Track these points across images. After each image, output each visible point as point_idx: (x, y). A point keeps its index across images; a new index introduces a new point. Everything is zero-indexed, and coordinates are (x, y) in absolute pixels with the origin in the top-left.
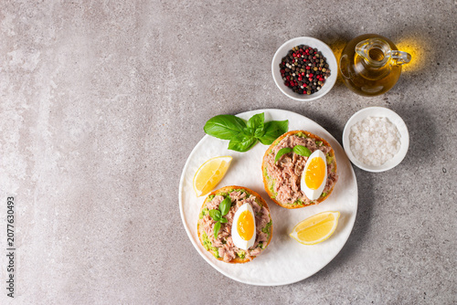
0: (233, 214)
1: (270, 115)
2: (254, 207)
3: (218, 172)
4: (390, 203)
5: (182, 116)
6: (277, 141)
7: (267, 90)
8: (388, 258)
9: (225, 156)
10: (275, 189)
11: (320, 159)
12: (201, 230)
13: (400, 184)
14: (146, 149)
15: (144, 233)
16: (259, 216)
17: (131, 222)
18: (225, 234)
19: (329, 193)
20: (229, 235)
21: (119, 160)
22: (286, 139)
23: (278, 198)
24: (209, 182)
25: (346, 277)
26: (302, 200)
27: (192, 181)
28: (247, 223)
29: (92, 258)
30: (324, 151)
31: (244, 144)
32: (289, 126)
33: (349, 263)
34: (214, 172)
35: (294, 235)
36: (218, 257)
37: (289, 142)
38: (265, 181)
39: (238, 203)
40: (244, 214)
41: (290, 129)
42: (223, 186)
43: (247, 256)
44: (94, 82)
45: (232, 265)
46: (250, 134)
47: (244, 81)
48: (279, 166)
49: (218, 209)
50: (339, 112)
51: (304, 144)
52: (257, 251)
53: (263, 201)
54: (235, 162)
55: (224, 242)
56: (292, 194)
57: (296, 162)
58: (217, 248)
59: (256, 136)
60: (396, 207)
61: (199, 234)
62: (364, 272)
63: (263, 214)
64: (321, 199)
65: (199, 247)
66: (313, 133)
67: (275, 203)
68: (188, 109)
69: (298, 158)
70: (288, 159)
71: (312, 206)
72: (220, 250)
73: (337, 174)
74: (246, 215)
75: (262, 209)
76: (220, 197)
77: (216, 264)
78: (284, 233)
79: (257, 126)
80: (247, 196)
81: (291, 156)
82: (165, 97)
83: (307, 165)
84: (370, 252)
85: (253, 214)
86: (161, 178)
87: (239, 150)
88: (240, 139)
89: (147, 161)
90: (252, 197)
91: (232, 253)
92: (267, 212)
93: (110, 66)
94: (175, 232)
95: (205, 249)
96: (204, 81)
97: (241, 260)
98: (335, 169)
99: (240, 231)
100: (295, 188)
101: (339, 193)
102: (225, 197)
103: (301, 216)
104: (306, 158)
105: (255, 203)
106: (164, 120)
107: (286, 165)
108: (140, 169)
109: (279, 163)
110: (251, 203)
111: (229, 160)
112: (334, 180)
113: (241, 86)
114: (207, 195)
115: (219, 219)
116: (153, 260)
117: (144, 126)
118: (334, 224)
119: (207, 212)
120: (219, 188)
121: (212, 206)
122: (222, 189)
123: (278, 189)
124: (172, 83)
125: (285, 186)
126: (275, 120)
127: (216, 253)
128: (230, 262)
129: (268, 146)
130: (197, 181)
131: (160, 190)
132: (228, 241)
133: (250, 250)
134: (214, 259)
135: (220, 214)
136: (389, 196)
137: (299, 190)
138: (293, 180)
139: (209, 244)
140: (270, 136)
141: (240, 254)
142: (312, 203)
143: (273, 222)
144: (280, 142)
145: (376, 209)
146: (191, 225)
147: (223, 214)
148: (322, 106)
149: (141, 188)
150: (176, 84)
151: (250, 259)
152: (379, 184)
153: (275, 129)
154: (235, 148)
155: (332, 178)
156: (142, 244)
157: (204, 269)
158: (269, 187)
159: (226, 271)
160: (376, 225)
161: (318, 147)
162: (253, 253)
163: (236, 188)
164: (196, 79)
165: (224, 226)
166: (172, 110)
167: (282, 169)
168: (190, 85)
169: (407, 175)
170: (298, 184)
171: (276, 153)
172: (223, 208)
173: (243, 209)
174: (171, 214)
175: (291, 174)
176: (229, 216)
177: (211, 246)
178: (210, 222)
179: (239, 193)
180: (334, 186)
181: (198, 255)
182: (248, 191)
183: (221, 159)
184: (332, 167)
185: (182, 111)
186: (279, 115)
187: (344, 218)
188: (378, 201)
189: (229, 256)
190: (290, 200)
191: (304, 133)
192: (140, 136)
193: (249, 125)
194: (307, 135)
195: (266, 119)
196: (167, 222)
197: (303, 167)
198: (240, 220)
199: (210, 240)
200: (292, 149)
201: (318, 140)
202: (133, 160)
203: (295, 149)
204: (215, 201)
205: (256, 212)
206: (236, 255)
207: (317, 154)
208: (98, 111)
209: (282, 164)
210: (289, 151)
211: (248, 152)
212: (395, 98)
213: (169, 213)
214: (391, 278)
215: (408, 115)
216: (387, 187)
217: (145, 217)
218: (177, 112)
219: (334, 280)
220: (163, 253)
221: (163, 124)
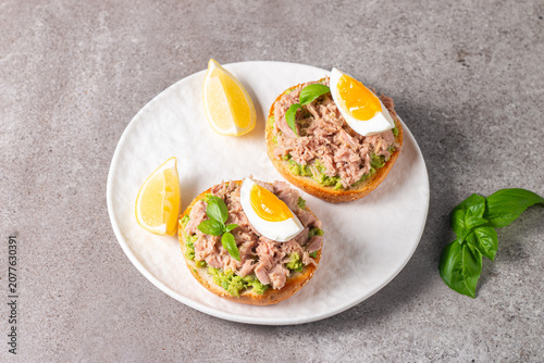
5: (118, 81)
7: (263, 48)
8: (494, 288)
13: (500, 176)
14: (54, 125)
15: (41, 251)
25: (419, 319)
47: (226, 37)
62: (452, 311)
68: (129, 72)
82: (90, 55)
86: (78, 166)
89: (53, 144)
96: (158, 36)
106: (87, 89)
108: (40, 154)
113: (219, 43)
116: (54, 293)
117: (53, 91)
124: (104, 39)
131: (74, 185)
149: (40, 180)
150: (111, 40)
152: (465, 176)
156: (34, 267)
164: (144, 33)
166: (101, 72)
168: (135, 41)
169: (511, 163)
174: (92, 221)
185: (120, 75)
192: (44, 108)
196: (84, 233)
202: (30, 141)
212: (476, 60)
213: (88, 219)
214: (502, 320)
215: (500, 82)
216: (477, 180)
217: (43, 224)
218: (110, 76)
219: (396, 325)
220: (72, 282)
221: (86, 93)
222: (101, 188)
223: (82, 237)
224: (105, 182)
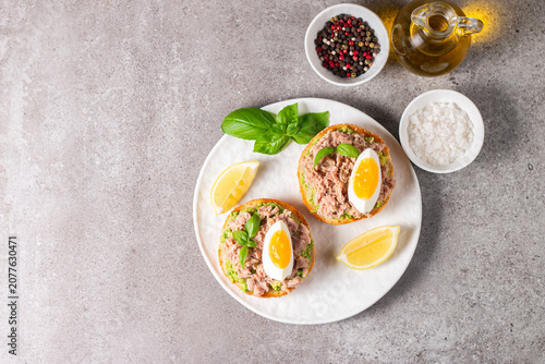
0: (263, 236)
1: (305, 106)
2: (289, 225)
3: (241, 183)
4: (463, 212)
5: (193, 112)
6: (315, 139)
7: (300, 74)
8: (464, 282)
9: (251, 161)
10: (316, 201)
11: (371, 161)
12: (224, 257)
13: (474, 186)
14: (149, 155)
15: (151, 264)
16: (297, 236)
17: (134, 251)
18: (254, 261)
19: (385, 202)
20: (260, 262)
21: (115, 171)
22: (327, 136)
23: (319, 213)
24: (231, 196)
25: (411, 308)
26: (350, 213)
27: (209, 196)
28: (282, 246)
29: (86, 299)
30: (376, 149)
31: (273, 144)
32: (330, 119)
33: (414, 290)
34: (237, 182)
35: (342, 257)
36: (247, 291)
37: (330, 140)
38: (302, 191)
39: (269, 220)
40: (277, 234)
41: (332, 122)
42: (249, 199)
43: (284, 288)
44: (78, 73)
45: (265, 299)
46: (281, 132)
47: (272, 64)
48: (319, 171)
49: (244, 229)
50: (393, 98)
51: (350, 142)
52: (295, 281)
53: (300, 216)
54: (262, 169)
55: (253, 271)
56: (338, 207)
57: (341, 165)
58: (245, 280)
59: (288, 134)
60: (472, 217)
61: (221, 262)
62: (434, 301)
63: (301, 233)
64: (374, 211)
65: (222, 279)
66: (362, 127)
67: (316, 218)
68: (200, 103)
69: (343, 160)
70: (331, 162)
71: (364, 219)
72: (249, 282)
73: (394, 178)
74: (280, 235)
75: (300, 227)
76: (246, 214)
77: (244, 299)
78: (329, 256)
79: (289, 121)
80: (281, 211)
81: (333, 157)
82: (170, 88)
83: (355, 169)
84: (440, 274)
85: (288, 235)
86: (170, 192)
87: (267, 152)
88: (269, 139)
89: (151, 172)
90: (287, 213)
91: (264, 285)
92: (306, 231)
93: (98, 52)
94: (191, 260)
95: (230, 281)
96: (220, 66)
97: (276, 293)
98: (391, 172)
99: (273, 256)
100: (341, 198)
101: (397, 202)
102: (252, 214)
103: (350, 233)
104: (353, 159)
105: (290, 220)
106: (170, 119)
107: (329, 169)
108: (142, 182)
109: (319, 166)
110: (286, 220)
111: (254, 166)
112: (391, 186)
113: (267, 70)
114: (229, 213)
115: (245, 242)
116: (165, 298)
117: (145, 127)
118: (393, 242)
119: (230, 235)
120: (243, 203)
121: (236, 226)
122: (249, 203)
123: (319, 201)
124: (178, 70)
125: (328, 197)
126: (312, 111)
127: (243, 285)
128: (263, 296)
129: (304, 146)
130: (216, 194)
131: (169, 208)
132: (259, 269)
133: (287, 280)
134: (242, 293)
135: (247, 236)
136: (462, 202)
137: (347, 200)
138: (338, 189)
139: (234, 275)
140: (306, 132)
141: (274, 286)
142: (363, 216)
143: (314, 243)
144: (320, 140)
145: (446, 220)
146: (211, 251)
147: (250, 235)
148: (372, 91)
149: (144, 206)
150: (184, 71)
151: (288, 291)
152: (448, 188)
153: (312, 124)
154: (263, 150)
155: (387, 184)
156: (149, 277)
157: (230, 306)
158: (308, 199)
159: (258, 307)
160: (446, 241)
161: (369, 145)
162: (290, 283)
163: (266, 201)
164: (208, 63)
165: (252, 251)
166: (179, 104)
167: (323, 175)
168: (202, 71)
169: (483, 174)
170: (345, 193)
171: (315, 155)
172: (251, 227)
173: (276, 228)
174: (185, 238)
175: (335, 181)
176: (259, 237)
177: (237, 277)
178: (234, 247)
179: (270, 208)
180: (391, 193)
181: (222, 289)
182: (281, 205)
183: (245, 166)
184: (388, 170)
185: (193, 106)
186: (317, 106)
187: (406, 233)
188: (447, 210)
189: (261, 289)
190: (335, 213)
191: (349, 127)
192: (140, 140)
193: (279, 120)
194: (353, 130)
195: (300, 111)
196: (181, 249)
197: (350, 171)
198: (273, 242)
199: (236, 269)
200: (335, 148)
201: (368, 135)
202: (133, 170)
203: (339, 148)
204: (240, 220)
205: (292, 231)
206: (270, 287)
207: (368, 154)
208: (85, 111)
209: (324, 169)
210: (331, 152)
211: (278, 155)
212: (464, 77)
213: (182, 237)
214: (468, 307)
215: (481, 99)
216: (458, 191)
217: (151, 243)
218: (187, 107)
219: (395, 313)
220: (176, 288)
221: (169, 123)
222: (189, 211)
223: (179, 252)
224: (191, 204)
